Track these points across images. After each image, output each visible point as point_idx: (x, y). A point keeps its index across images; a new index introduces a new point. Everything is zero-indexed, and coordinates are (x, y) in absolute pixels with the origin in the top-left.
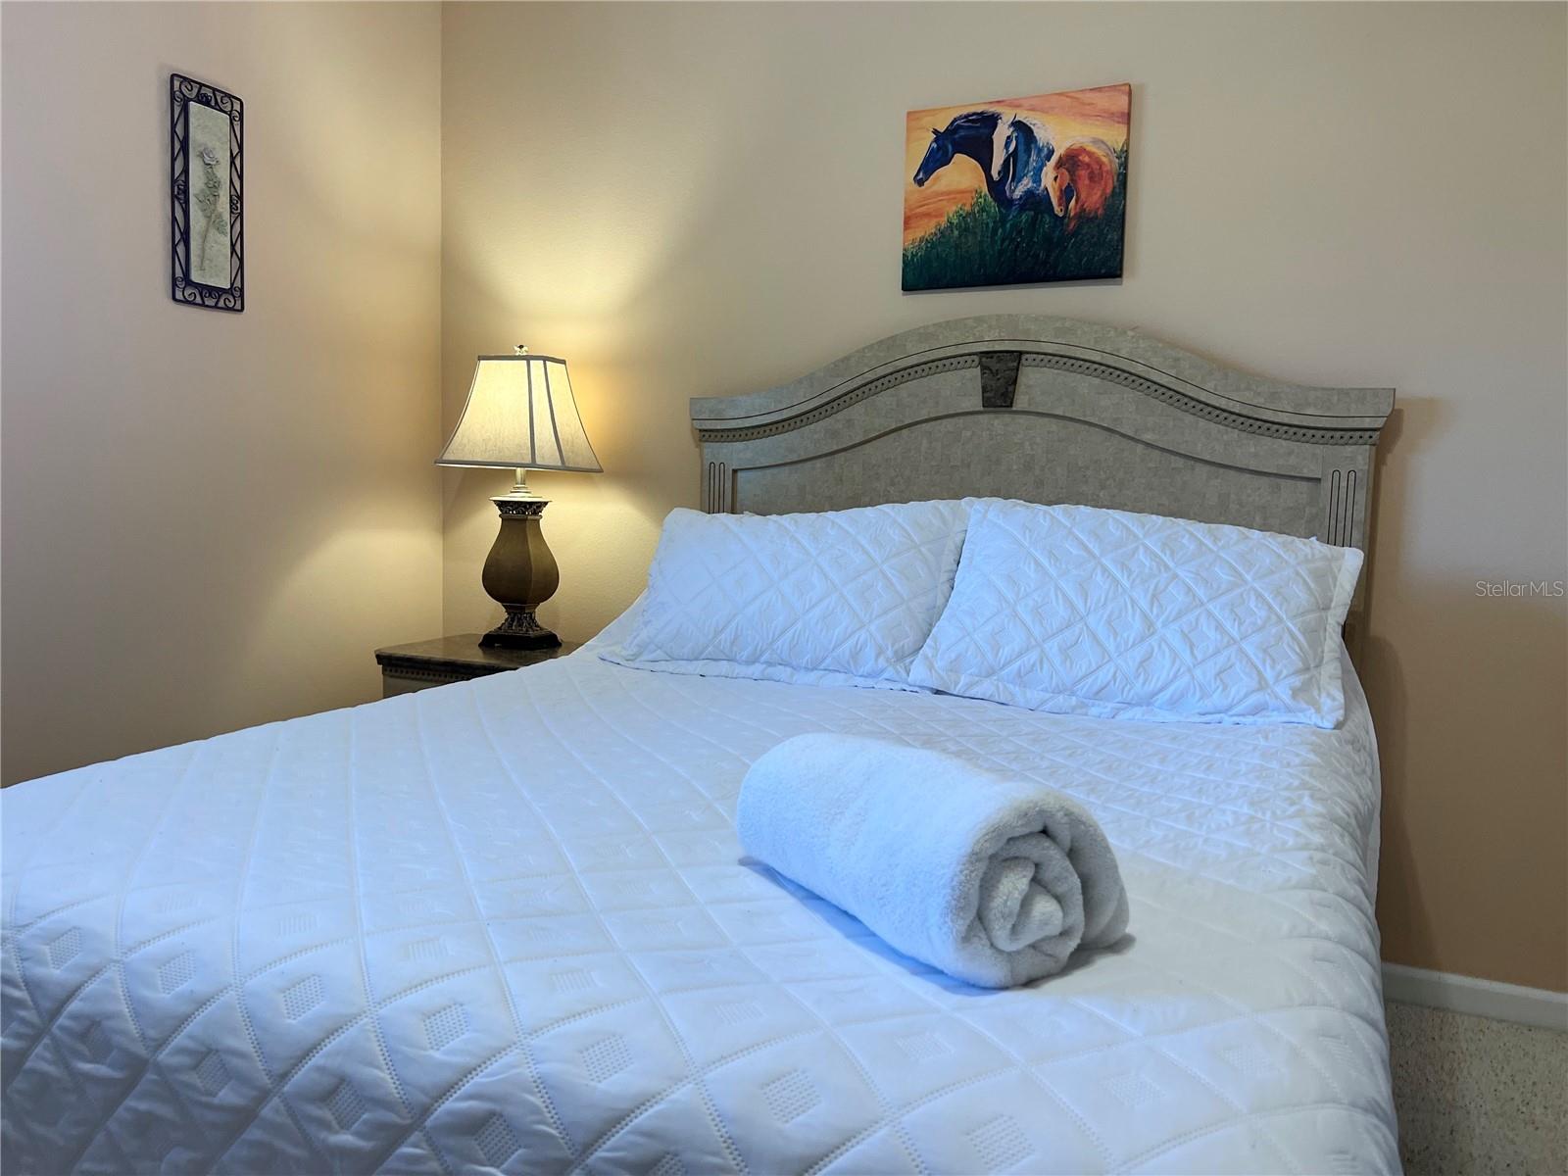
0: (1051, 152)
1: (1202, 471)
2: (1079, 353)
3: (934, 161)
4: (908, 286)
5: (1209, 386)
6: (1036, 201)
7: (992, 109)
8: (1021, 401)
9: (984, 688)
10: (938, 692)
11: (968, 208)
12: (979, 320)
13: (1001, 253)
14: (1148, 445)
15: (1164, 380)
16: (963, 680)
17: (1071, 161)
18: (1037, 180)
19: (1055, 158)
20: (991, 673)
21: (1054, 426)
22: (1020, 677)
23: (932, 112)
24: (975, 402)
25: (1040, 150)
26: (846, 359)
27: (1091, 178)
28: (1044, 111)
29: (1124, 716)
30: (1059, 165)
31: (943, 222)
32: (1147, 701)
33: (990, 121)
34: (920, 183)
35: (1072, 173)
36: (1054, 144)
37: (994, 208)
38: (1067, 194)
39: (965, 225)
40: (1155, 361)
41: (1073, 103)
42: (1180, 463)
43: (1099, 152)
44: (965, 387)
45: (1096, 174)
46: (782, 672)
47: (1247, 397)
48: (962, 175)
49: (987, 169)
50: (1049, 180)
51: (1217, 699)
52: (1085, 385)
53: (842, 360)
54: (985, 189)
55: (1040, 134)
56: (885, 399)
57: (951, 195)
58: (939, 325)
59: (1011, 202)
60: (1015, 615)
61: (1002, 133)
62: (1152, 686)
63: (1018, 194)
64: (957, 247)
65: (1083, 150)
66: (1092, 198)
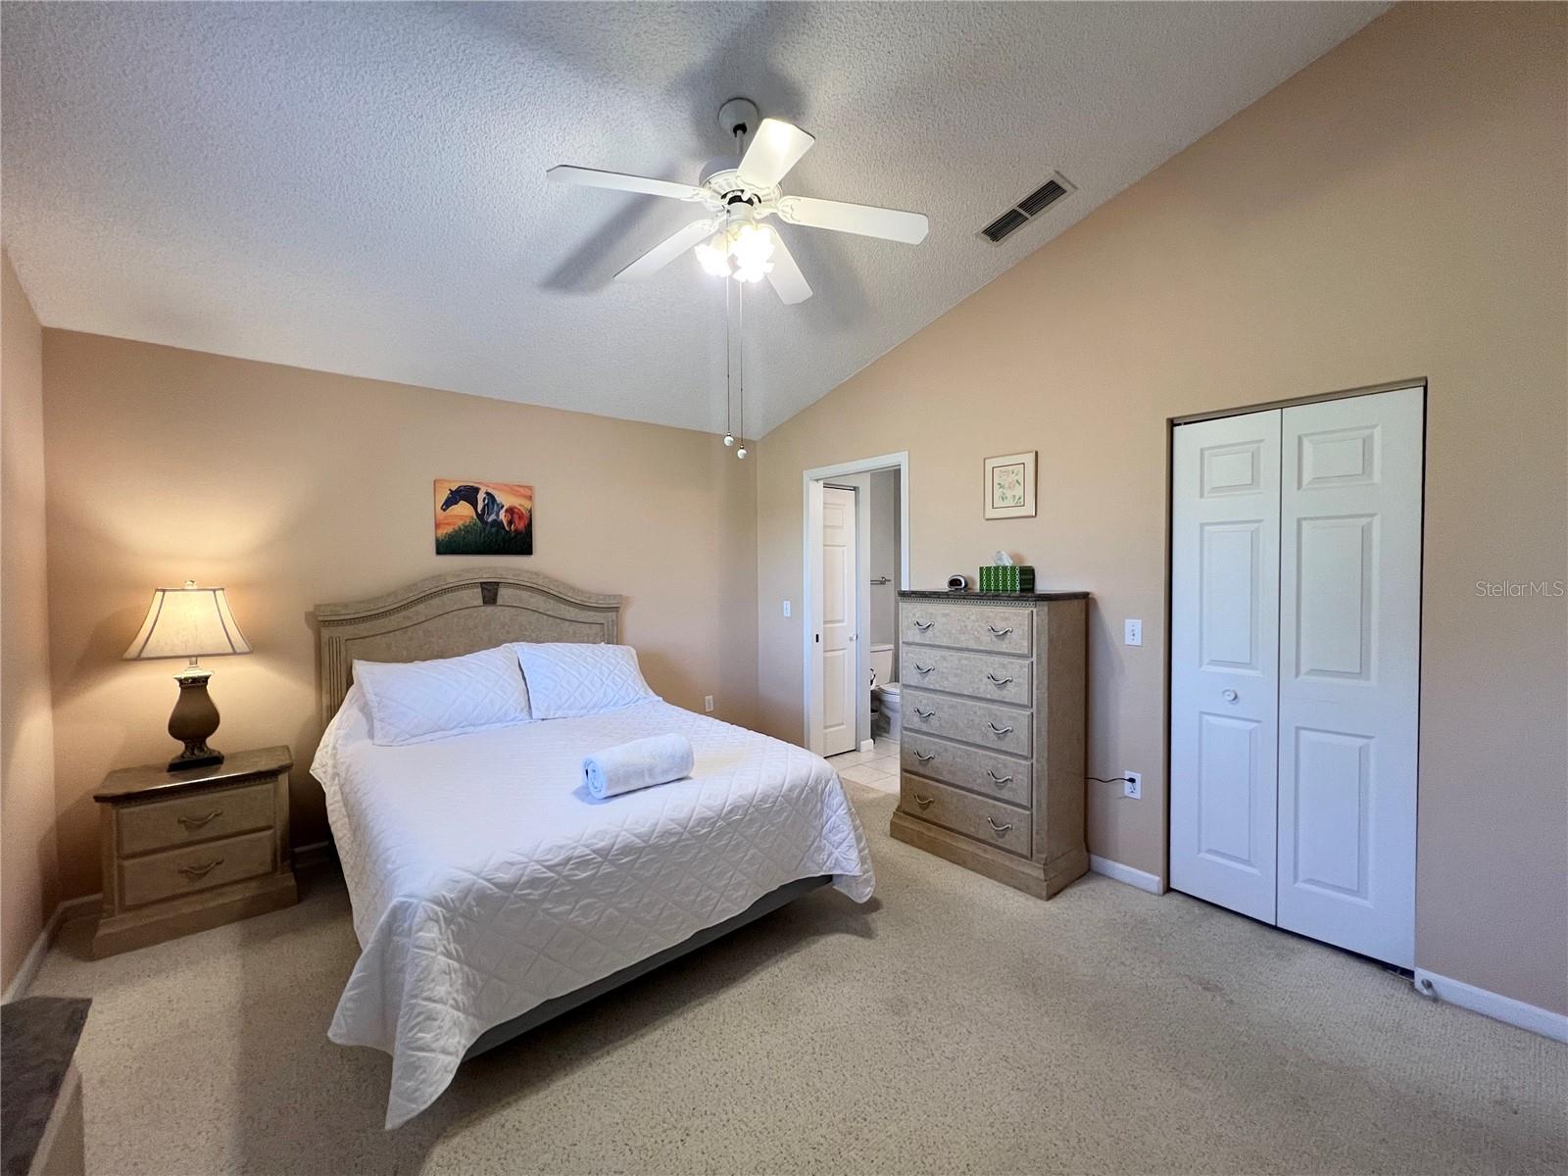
0: (503, 506)
1: (567, 623)
2: (520, 583)
3: (450, 502)
4: (439, 552)
5: (569, 594)
6: (497, 524)
7: (476, 485)
8: (500, 601)
9: (559, 714)
10: (543, 720)
11: (468, 523)
12: (481, 569)
13: (485, 542)
14: (548, 615)
15: (554, 593)
16: (552, 712)
17: (511, 511)
18: (498, 515)
19: (504, 509)
20: (560, 707)
21: (513, 610)
22: (569, 708)
23: (449, 481)
24: (480, 601)
25: (498, 505)
26: (415, 585)
27: (520, 518)
28: (500, 490)
29: (601, 712)
30: (506, 511)
31: (456, 528)
32: (606, 706)
33: (476, 490)
34: (444, 510)
35: (512, 515)
36: (504, 503)
37: (480, 524)
38: (510, 523)
39: (467, 529)
40: (552, 587)
41: (512, 490)
42: (558, 621)
43: (522, 509)
44: (475, 596)
45: (521, 517)
46: (470, 729)
47: (582, 598)
48: (463, 510)
49: (476, 509)
50: (502, 516)
51: (627, 700)
52: (525, 594)
53: (413, 585)
54: (475, 517)
55: (499, 499)
56: (436, 601)
57: (461, 517)
58: (462, 571)
59: (487, 522)
60: (562, 686)
61: (481, 496)
62: (610, 699)
63: (490, 520)
64: (464, 538)
65: (515, 507)
66: (521, 526)
